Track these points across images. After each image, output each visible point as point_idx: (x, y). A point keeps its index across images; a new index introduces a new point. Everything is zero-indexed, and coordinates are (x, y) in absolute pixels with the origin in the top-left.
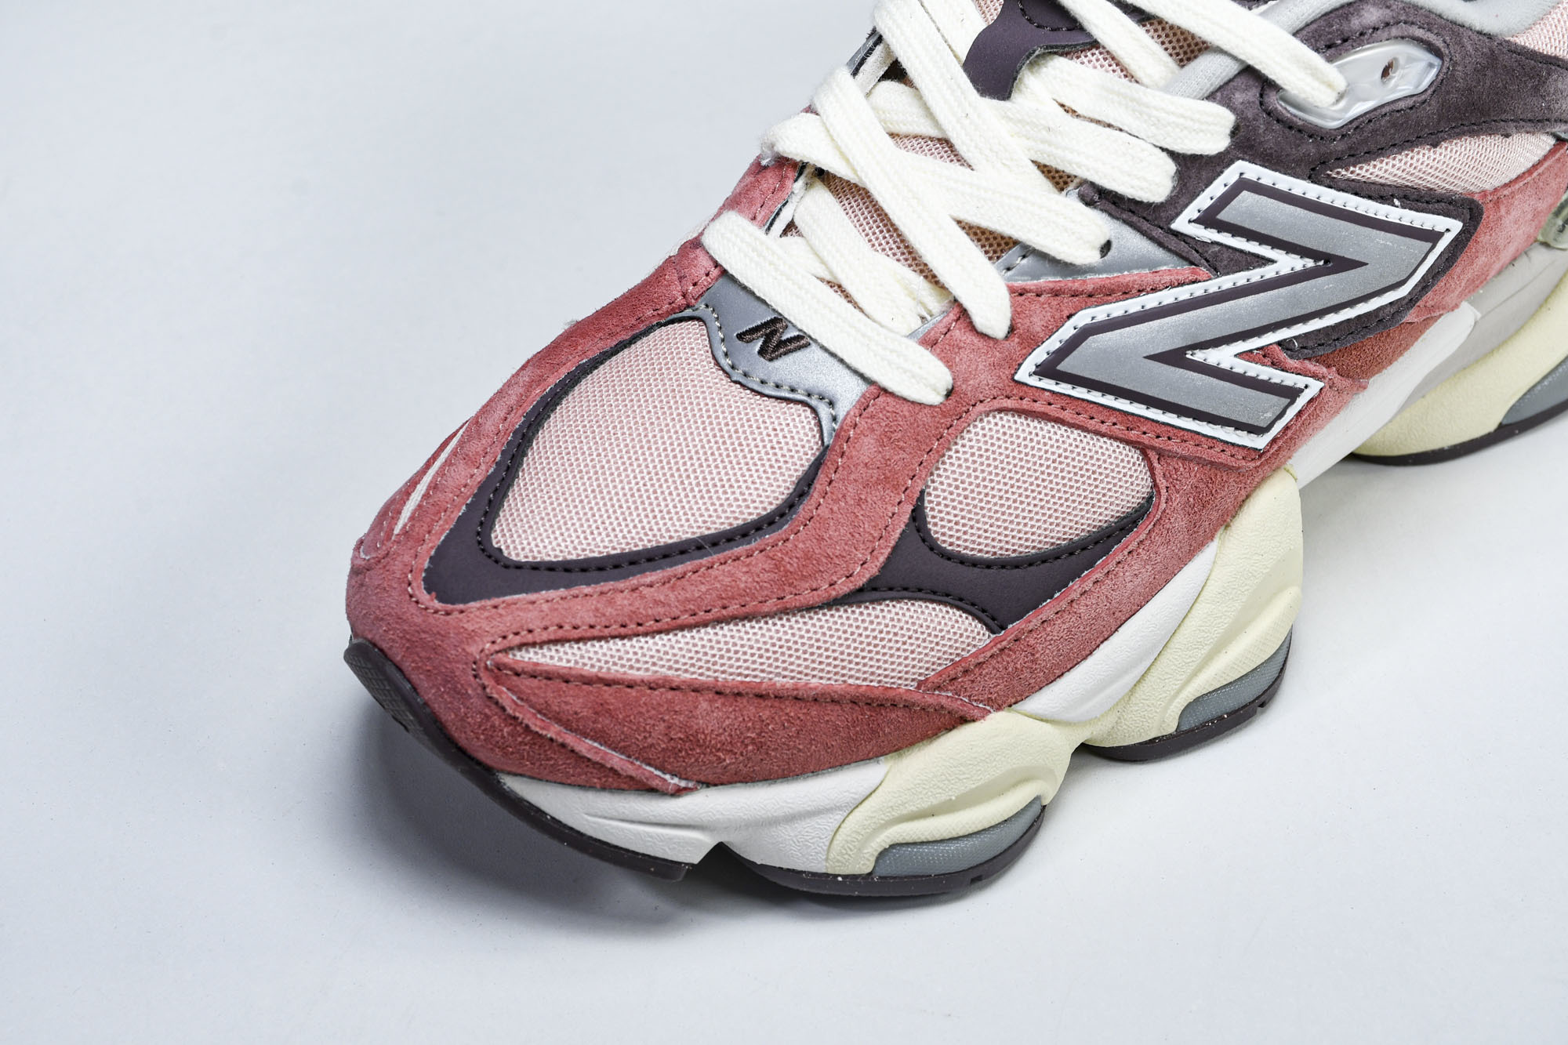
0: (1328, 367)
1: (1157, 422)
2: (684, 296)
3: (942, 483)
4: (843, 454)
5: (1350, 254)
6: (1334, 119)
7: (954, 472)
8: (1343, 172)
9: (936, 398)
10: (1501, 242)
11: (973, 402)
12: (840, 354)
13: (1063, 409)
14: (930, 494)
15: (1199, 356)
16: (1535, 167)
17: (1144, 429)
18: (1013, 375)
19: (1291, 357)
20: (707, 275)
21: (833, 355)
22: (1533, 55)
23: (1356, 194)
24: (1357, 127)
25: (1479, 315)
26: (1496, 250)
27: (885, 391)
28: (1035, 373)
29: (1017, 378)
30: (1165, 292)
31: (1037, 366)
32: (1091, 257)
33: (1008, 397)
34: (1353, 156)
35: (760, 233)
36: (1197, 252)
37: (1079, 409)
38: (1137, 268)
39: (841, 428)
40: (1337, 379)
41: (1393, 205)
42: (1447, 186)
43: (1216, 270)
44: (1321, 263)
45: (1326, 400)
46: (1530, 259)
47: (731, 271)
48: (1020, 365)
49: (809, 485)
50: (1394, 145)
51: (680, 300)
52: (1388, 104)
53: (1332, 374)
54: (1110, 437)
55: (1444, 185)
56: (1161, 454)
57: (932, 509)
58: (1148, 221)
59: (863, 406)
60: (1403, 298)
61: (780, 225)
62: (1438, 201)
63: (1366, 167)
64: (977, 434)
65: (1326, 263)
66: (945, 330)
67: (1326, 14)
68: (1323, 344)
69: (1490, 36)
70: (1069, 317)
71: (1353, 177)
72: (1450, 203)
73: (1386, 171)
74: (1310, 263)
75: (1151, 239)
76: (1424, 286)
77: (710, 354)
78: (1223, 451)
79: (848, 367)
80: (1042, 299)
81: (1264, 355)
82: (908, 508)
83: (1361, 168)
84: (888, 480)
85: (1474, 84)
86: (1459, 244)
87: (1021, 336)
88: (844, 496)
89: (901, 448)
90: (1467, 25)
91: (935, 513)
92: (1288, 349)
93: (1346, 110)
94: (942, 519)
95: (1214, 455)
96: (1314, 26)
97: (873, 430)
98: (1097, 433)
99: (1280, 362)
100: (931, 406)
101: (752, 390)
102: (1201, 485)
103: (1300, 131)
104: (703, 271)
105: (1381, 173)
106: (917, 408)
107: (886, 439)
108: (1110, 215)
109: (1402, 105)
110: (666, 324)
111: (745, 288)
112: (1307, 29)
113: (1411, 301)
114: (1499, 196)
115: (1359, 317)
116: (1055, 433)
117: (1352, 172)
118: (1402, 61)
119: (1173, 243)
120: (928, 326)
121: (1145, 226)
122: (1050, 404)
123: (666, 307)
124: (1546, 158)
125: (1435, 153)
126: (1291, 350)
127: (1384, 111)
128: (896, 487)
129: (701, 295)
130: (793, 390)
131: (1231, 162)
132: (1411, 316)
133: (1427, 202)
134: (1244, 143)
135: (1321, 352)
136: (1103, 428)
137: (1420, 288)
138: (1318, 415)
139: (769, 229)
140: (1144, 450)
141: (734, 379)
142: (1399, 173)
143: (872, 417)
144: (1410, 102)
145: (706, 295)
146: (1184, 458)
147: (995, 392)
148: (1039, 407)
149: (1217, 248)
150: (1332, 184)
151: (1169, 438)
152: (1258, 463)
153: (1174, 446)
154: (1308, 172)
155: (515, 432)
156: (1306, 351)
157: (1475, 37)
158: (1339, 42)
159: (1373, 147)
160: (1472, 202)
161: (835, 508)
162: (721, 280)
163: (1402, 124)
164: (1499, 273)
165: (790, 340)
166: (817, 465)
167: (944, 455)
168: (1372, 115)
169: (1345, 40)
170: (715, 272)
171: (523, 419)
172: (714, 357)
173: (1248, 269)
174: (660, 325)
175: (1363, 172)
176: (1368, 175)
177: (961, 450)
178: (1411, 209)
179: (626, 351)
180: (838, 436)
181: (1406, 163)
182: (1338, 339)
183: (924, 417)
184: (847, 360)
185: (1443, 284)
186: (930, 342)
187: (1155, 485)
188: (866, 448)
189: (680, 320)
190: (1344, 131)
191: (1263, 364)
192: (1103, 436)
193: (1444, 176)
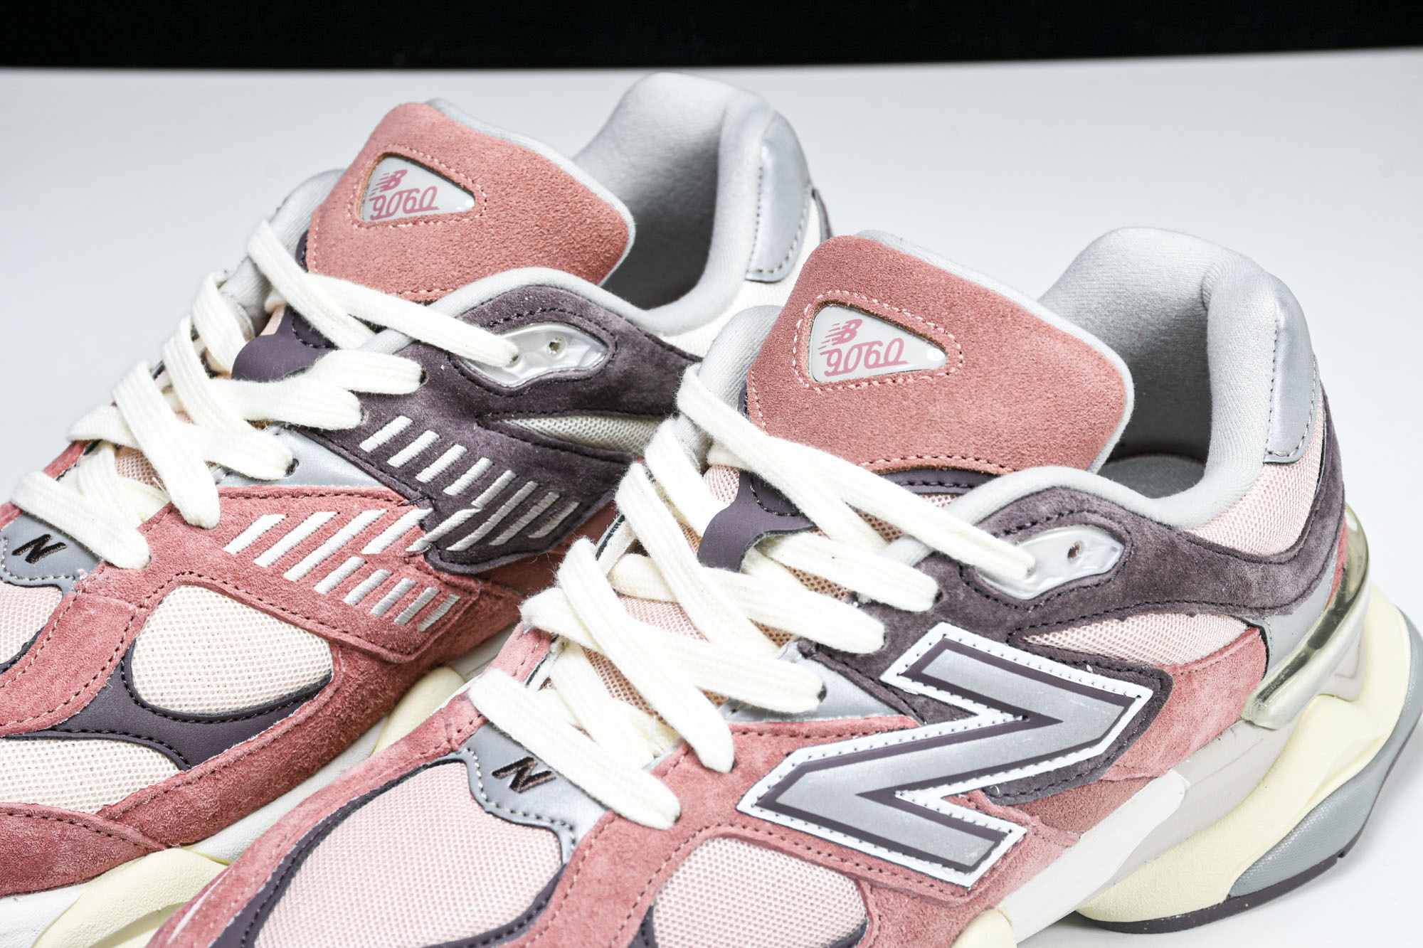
0: (1032, 815)
1: (869, 855)
2: (449, 741)
3: (670, 901)
4: (578, 871)
5: (1045, 711)
6: (1026, 591)
7: (681, 891)
8: (1038, 638)
9: (665, 823)
10: (1198, 714)
11: (699, 827)
12: (583, 786)
13: (783, 839)
14: (658, 911)
15: (908, 796)
16: (1226, 648)
17: (857, 861)
18: (736, 805)
19: (995, 803)
20: (471, 723)
21: (577, 787)
22: (1212, 546)
23: (1051, 658)
24: (1048, 600)
25: (1189, 784)
26: (1193, 722)
27: (620, 816)
28: (757, 805)
29: (739, 808)
31: (759, 799)
32: (813, 704)
33: (732, 825)
34: (1046, 624)
35: (521, 686)
36: (905, 702)
37: (797, 840)
38: (851, 714)
39: (578, 849)
40: (1041, 827)
41: (1086, 670)
42: (1137, 657)
43: (923, 719)
44: (1020, 718)
45: (1031, 845)
46: (1235, 735)
47: (491, 719)
48: (743, 796)
49: (547, 899)
50: (1084, 617)
51: (445, 744)
52: (1075, 580)
53: (1035, 821)
54: (826, 867)
55: (1133, 655)
56: (873, 886)
57: (660, 925)
58: (860, 672)
59: (599, 830)
60: (1101, 756)
61: (538, 680)
62: (1129, 670)
63: (1058, 635)
64: (702, 857)
65: (1024, 718)
66: (674, 763)
67: (1016, 501)
68: (1024, 793)
69: (1170, 528)
70: (788, 754)
71: (1047, 643)
72: (1140, 673)
73: (1077, 640)
74: (1009, 718)
75: (864, 689)
76: (1120, 746)
77: (468, 790)
78: (932, 886)
79: (589, 796)
80: (763, 738)
81: (968, 799)
82: (637, 922)
83: (1054, 636)
84: (619, 896)
85: (1155, 567)
86: (1151, 710)
87: (743, 771)
88: (578, 909)
89: (632, 867)
90: (1148, 516)
91: (663, 928)
92: (991, 795)
93: (1037, 583)
94: (669, 934)
95: (923, 889)
96: (1007, 510)
97: (606, 850)
98: (813, 862)
99: (984, 806)
100: (660, 830)
101: (503, 819)
102: (912, 916)
103: (996, 600)
104: (468, 720)
105: (1073, 642)
106: (647, 831)
107: (619, 858)
108: (826, 666)
109: (1087, 582)
110: (431, 766)
111: (503, 734)
112: (1001, 513)
113: (1108, 759)
114: (1189, 672)
115: (1058, 771)
116: (775, 860)
117: (1046, 639)
118: (1086, 544)
119: (882, 692)
120: (659, 760)
121: (857, 677)
122: (770, 834)
123: (432, 751)
124: (1237, 641)
125: (1123, 626)
126: (995, 796)
127: (1071, 586)
128: (626, 902)
129: (464, 741)
130: (538, 818)
131: (935, 623)
132: (1109, 773)
133: (1119, 670)
134: (946, 609)
135: (1023, 799)
136: (819, 859)
137: (1116, 748)
138: (1024, 860)
139: (528, 683)
140: (857, 880)
141: (487, 810)
142: (1090, 642)
143: (606, 839)
144: (1096, 580)
145: (469, 741)
146: (894, 890)
147: (719, 819)
148: (760, 836)
149: (923, 700)
150: (1028, 648)
151: (881, 871)
152: (967, 899)
153: (884, 878)
154: (1005, 636)
155: (287, 858)
156: (1009, 798)
157: (1154, 526)
158: (1029, 524)
159: (1064, 618)
160: (1161, 673)
161: (569, 919)
162: (482, 728)
163: (1089, 599)
164: (1204, 745)
165: (539, 776)
166: (555, 881)
167: (672, 876)
168: (1061, 590)
169: (1034, 523)
170: (478, 721)
171: (295, 846)
172: (471, 793)
173: (952, 720)
174: (426, 767)
175: (1056, 640)
176: (1061, 643)
177: (688, 871)
178: (1102, 675)
179: (394, 789)
180: (574, 855)
181: (1095, 634)
182: (1039, 789)
183: (653, 839)
184: (588, 790)
185: (1139, 746)
186: (661, 773)
187: (868, 913)
188: (600, 866)
189: (445, 762)
190: (1036, 602)
191: (968, 807)
192: (819, 865)
193: (1133, 648)
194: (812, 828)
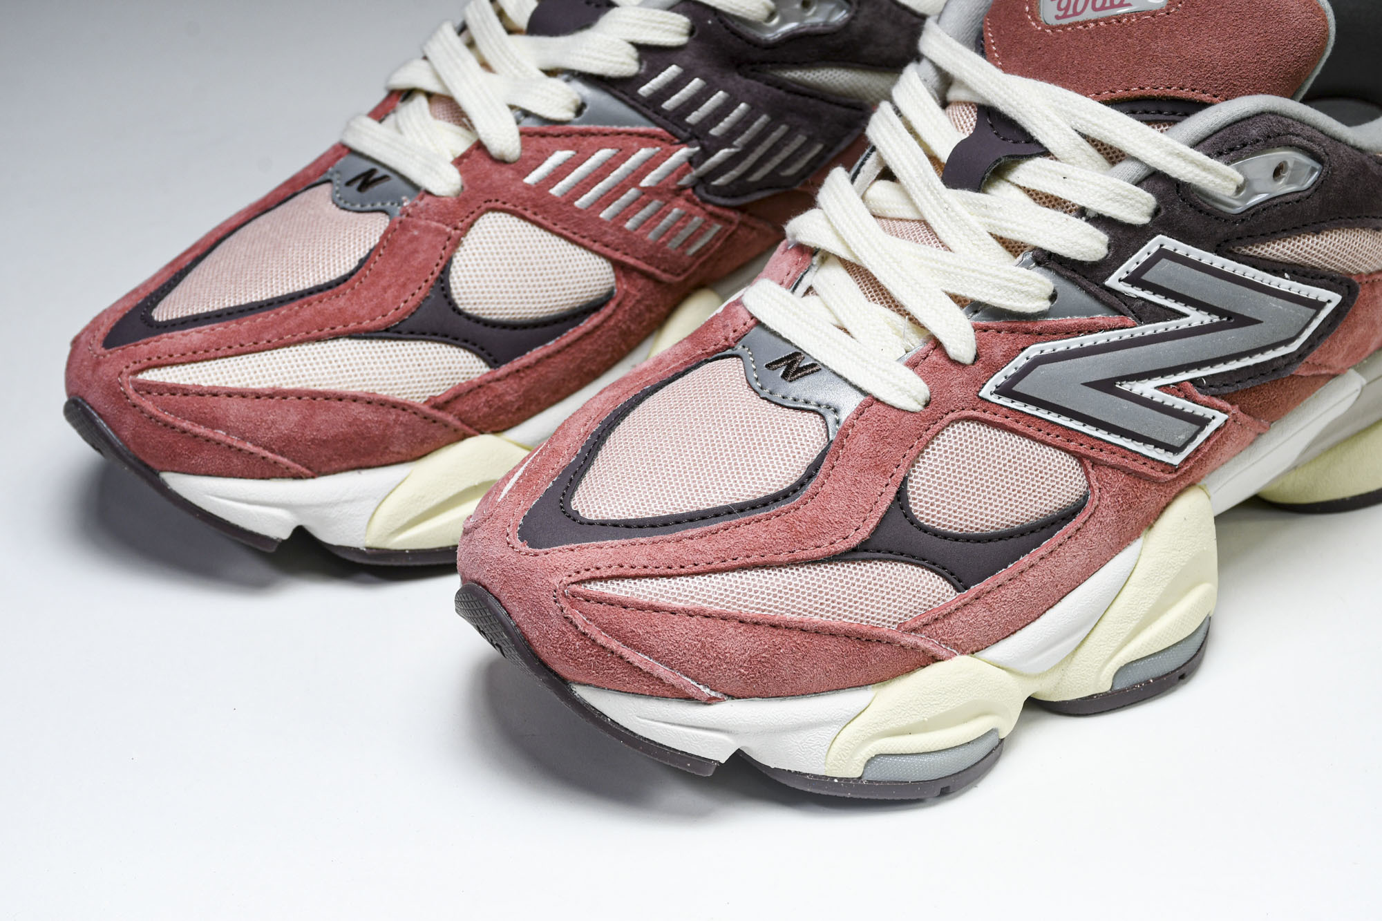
0: (1232, 404)
1: (1091, 436)
2: (727, 340)
3: (921, 473)
4: (843, 447)
5: (1248, 313)
6: (1236, 206)
7: (930, 465)
8: (1243, 248)
9: (916, 407)
11: (946, 411)
12: (845, 375)
13: (1017, 421)
14: (912, 481)
15: (1126, 387)
17: (1080, 442)
18: (978, 392)
19: (1201, 393)
20: (745, 324)
21: (840, 376)
23: (1256, 267)
24: (1254, 214)
25: (1365, 382)
27: (878, 400)
28: (995, 392)
29: (980, 394)
30: (1099, 334)
32: (1041, 305)
33: (974, 410)
34: (1251, 237)
35: (787, 293)
36: (1125, 304)
37: (1030, 423)
38: (1078, 315)
39: (843, 428)
40: (1240, 414)
41: (1284, 278)
42: (1329, 266)
43: (1141, 320)
44: (1225, 319)
45: (1230, 431)
47: (763, 321)
48: (984, 384)
49: (817, 470)
50: (1285, 230)
51: (723, 342)
52: (1280, 196)
53: (1235, 410)
54: (1055, 447)
55: (1326, 265)
56: (1095, 463)
57: (913, 493)
58: (1084, 277)
59: (860, 412)
61: (802, 289)
62: (1319, 277)
63: (1261, 246)
64: (949, 436)
65: (1229, 319)
66: (925, 356)
67: (1229, 125)
68: (1227, 385)
69: (1362, 150)
70: (1023, 349)
71: (1251, 253)
72: (1329, 279)
73: (1278, 250)
74: (1216, 319)
75: (1089, 293)
76: (1310, 345)
77: (745, 380)
78: (1145, 464)
79: (851, 384)
80: (1001, 335)
81: (1177, 389)
82: (894, 490)
83: (1257, 247)
84: (878, 466)
85: (1349, 186)
86: (1338, 313)
87: (985, 363)
88: (843, 478)
89: (889, 444)
90: (1344, 141)
91: (915, 496)
92: (1198, 386)
93: (1245, 200)
94: (921, 501)
95: (1138, 466)
97: (867, 429)
98: (1043, 443)
99: (1192, 396)
100: (913, 412)
101: (776, 404)
102: (1128, 489)
103: (1208, 214)
104: (742, 322)
105: (1274, 252)
106: (902, 414)
107: (878, 436)
108: (1057, 273)
109: (1289, 198)
110: (711, 361)
111: (774, 333)
112: (1215, 136)
113: (1300, 355)
114: (1373, 280)
115: (1256, 365)
117: (1250, 250)
118: (1290, 164)
119: (1106, 296)
120: (911, 353)
121: (1085, 282)
122: (1007, 417)
123: (712, 347)
125: (1318, 238)
126: (1201, 387)
127: (1275, 202)
128: (884, 473)
129: (739, 340)
130: (806, 402)
131: (1153, 235)
132: (1300, 370)
133: (1313, 278)
134: (1161, 222)
135: (1226, 390)
136: (1049, 439)
137: (1307, 346)
138: (1224, 443)
139: (794, 290)
140: (1080, 458)
141: (763, 396)
142: (1289, 253)
143: (866, 420)
144: (1297, 196)
145: (743, 340)
146: (1112, 467)
147: (963, 405)
148: (998, 419)
149: (1141, 303)
150: (1235, 258)
151: (1101, 450)
152: (1175, 476)
153: (1104, 456)
154: (1214, 247)
155: (593, 434)
156: (1213, 389)
157: (1350, 150)
158: (1240, 147)
159: (1267, 231)
160: (1349, 281)
161: (836, 487)
162: (755, 328)
163: (1290, 214)
165: (806, 367)
166: (823, 455)
167: (923, 452)
168: (1266, 205)
169: (1245, 146)
170: (751, 322)
171: (599, 425)
172: (748, 382)
173: (1166, 320)
174: (706, 362)
175: (1259, 251)
176: (1263, 252)
177: (937, 448)
178: (1298, 282)
179: (680, 380)
180: (839, 433)
181: (1294, 245)
182: (1240, 382)
183: (907, 420)
184: (850, 379)
185: (1327, 346)
186: (913, 365)
187: (1090, 486)
188: (861, 442)
189: (724, 357)
190: (1244, 216)
192: (1049, 445)
193: (1326, 258)
194: (1042, 413)
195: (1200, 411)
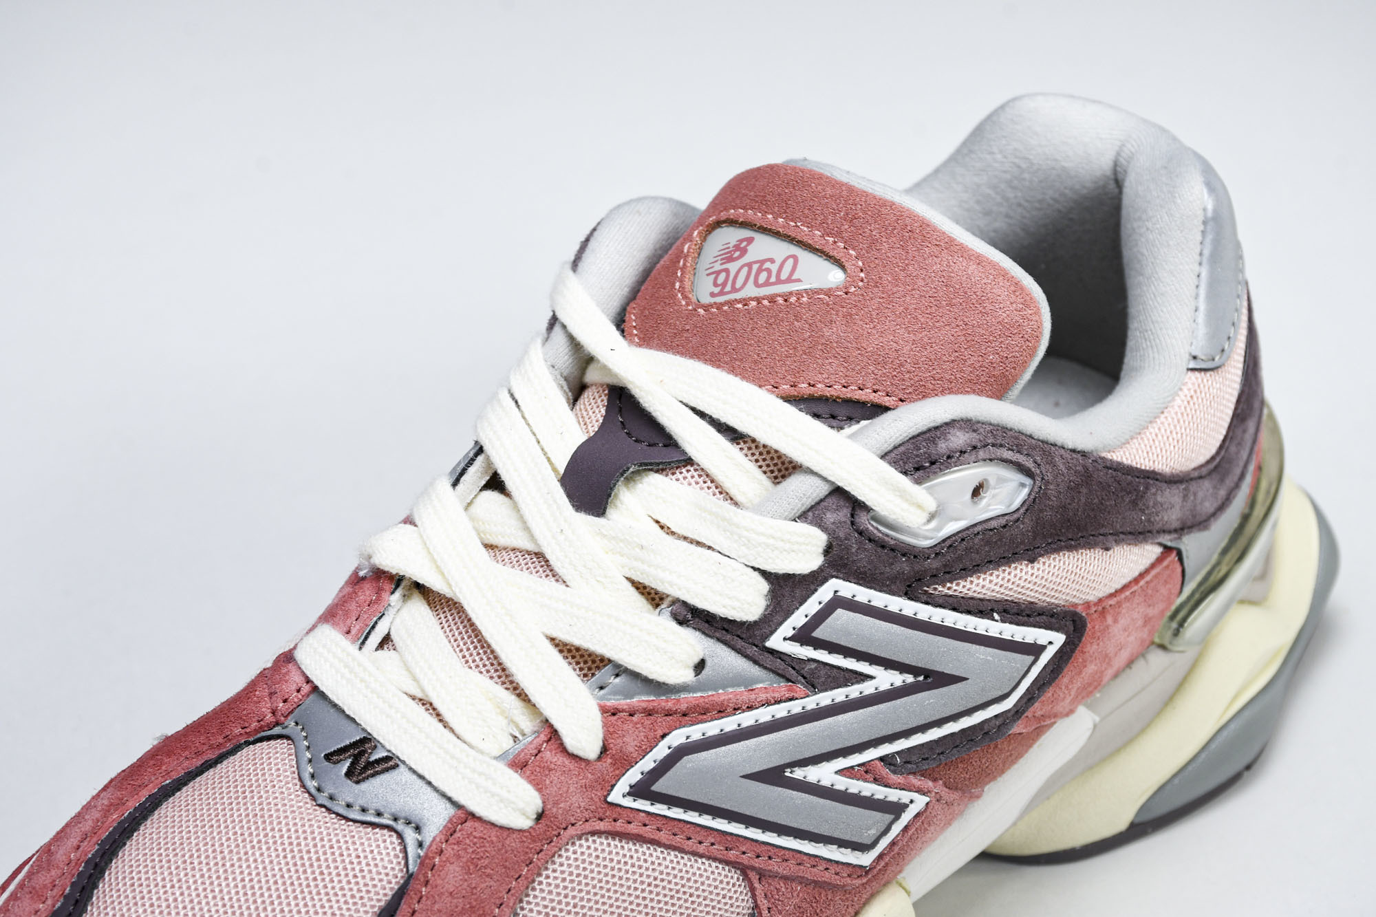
0: (935, 780)
1: (756, 841)
2: (274, 712)
4: (427, 883)
6: (926, 538)
7: (544, 899)
8: (940, 588)
9: (525, 822)
10: (1111, 650)
11: (564, 825)
12: (428, 777)
13: (659, 830)
15: (799, 774)
16: (1141, 575)
17: (744, 849)
18: (606, 797)
19: (894, 772)
20: (298, 691)
21: (421, 777)
22: (1130, 471)
23: (954, 609)
24: (951, 546)
25: (1097, 719)
26: (1107, 659)
27: (473, 815)
28: (629, 794)
29: (609, 799)
30: (761, 710)
31: (631, 787)
32: (687, 676)
33: (601, 820)
34: (949, 573)
35: (353, 649)
36: (794, 668)
37: (676, 830)
38: (733, 686)
39: (426, 856)
40: (945, 792)
41: (993, 619)
42: (1048, 600)
43: (814, 686)
44: (921, 678)
45: (934, 813)
46: (1147, 661)
47: (322, 688)
48: (613, 786)
50: (990, 561)
51: (269, 718)
52: (981, 523)
53: (939, 787)
54: (709, 858)
55: (1044, 598)
56: (762, 875)
58: (742, 639)
59: (450, 832)
61: (374, 639)
62: (1039, 614)
63: (962, 583)
64: (568, 858)
65: (926, 678)
66: (536, 751)
67: (913, 437)
68: (927, 759)
69: (1084, 454)
70: (663, 736)
71: (950, 593)
72: (1052, 616)
73: (983, 587)
74: (910, 679)
75: (748, 657)
76: (1030, 697)
77: (296, 775)
78: (827, 869)
79: (436, 789)
80: (635, 718)
81: (864, 772)
83: (958, 584)
85: (1068, 501)
86: (1063, 656)
87: (614, 757)
89: (488, 876)
90: (1059, 444)
92: (890, 764)
93: (938, 529)
95: (818, 874)
96: (902, 449)
97: (459, 857)
98: (694, 854)
99: (883, 778)
100: (520, 831)
101: (338, 814)
102: (804, 905)
103: (893, 550)
104: (294, 687)
105: (978, 589)
106: (505, 834)
107: (473, 866)
108: (704, 633)
109: (994, 524)
110: (254, 743)
111: (335, 706)
113: (1017, 712)
114: (1103, 607)
115: (963, 731)
116: (651, 855)
117: (949, 588)
118: (992, 482)
119: (768, 660)
120: (519, 747)
121: (740, 644)
122: (645, 825)
123: (254, 725)
124: (1153, 566)
125: (1033, 568)
126: (894, 765)
127: (976, 530)
129: (292, 712)
130: (379, 814)
131: (825, 580)
132: (1018, 728)
133: (1028, 616)
134: (837, 563)
135: (925, 766)
136: (701, 849)
137: (1025, 700)
138: (926, 830)
139: (363, 643)
140: (744, 870)
141: (320, 802)
142: (997, 588)
143: (458, 843)
144: (1003, 521)
145: (296, 711)
146: (785, 878)
147: (586, 814)
148: (633, 828)
149: (813, 666)
150: (930, 601)
151: (770, 858)
152: (865, 880)
153: (775, 866)
154: (904, 589)
155: (88, 862)
156: (909, 766)
157: (1067, 455)
158: (927, 464)
159: (968, 564)
160: (1075, 614)
162: (312, 697)
163: (996, 542)
164: (1116, 676)
165: (378, 761)
166: (401, 894)
167: (533, 881)
168: (964, 535)
169: (933, 463)
170: (306, 688)
171: (97, 847)
172: (300, 779)
173: (846, 686)
174: (248, 743)
175: (960, 588)
176: (965, 591)
177: (552, 875)
178: (1011, 623)
179: (211, 771)
180: (422, 864)
181: (1003, 579)
182: (942, 753)
183: (512, 842)
184: (435, 783)
185: (1050, 694)
186: (519, 764)
187: (756, 906)
188: (452, 876)
189: (269, 738)
190: (938, 549)
191: (865, 780)
192: (701, 856)
193: (1044, 590)
194: (692, 817)
195: (894, 795)
